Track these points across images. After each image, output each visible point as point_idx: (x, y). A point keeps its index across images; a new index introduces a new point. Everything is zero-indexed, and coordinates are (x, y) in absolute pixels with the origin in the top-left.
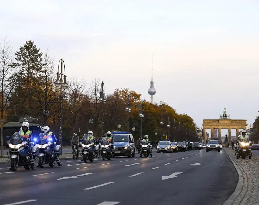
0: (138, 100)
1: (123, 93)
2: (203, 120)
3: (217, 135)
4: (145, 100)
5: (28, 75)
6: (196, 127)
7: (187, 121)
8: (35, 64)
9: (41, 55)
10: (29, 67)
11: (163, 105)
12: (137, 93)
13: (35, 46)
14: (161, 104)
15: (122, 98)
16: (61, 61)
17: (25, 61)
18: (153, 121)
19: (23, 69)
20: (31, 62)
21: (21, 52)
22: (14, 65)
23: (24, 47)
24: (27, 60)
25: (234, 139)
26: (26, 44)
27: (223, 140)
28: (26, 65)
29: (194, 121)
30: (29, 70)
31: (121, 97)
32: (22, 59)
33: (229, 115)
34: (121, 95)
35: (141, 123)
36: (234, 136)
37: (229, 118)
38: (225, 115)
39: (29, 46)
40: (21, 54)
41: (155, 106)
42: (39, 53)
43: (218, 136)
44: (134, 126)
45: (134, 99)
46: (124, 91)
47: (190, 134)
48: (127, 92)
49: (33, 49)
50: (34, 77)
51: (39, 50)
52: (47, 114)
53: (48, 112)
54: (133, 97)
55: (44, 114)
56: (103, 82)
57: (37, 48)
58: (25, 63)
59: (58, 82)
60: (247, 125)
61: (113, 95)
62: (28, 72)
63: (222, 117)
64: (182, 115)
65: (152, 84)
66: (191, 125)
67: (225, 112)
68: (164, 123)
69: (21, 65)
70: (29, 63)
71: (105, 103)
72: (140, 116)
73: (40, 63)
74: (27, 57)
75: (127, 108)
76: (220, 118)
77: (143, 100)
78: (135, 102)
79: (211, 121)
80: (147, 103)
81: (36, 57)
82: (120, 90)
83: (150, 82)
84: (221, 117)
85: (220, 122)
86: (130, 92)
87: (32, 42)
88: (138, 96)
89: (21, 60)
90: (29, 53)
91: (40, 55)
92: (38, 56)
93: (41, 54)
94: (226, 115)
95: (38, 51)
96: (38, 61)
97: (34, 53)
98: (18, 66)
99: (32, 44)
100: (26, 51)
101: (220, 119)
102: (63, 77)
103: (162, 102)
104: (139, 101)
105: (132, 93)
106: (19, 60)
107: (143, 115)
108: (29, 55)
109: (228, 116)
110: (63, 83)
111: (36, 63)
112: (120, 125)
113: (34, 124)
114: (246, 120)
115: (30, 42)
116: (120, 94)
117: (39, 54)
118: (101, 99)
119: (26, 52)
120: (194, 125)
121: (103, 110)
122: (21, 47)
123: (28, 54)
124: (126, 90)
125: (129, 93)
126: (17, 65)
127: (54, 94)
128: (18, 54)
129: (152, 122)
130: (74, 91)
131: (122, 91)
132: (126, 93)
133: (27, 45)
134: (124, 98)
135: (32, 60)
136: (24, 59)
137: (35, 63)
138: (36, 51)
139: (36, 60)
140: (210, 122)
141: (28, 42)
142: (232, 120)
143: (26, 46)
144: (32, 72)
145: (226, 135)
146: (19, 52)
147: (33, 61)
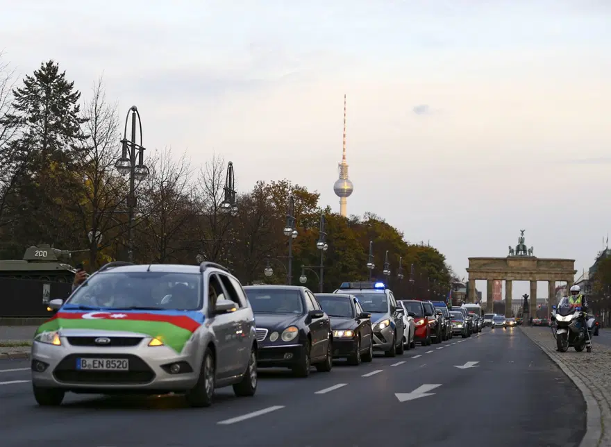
0: (312, 210)
1: (275, 191)
2: (469, 259)
3: (500, 296)
4: (328, 209)
5: (45, 145)
6: (452, 275)
7: (430, 260)
8: (62, 118)
9: (77, 98)
10: (47, 125)
11: (373, 221)
12: (310, 191)
13: (63, 75)
14: (368, 220)
15: (273, 204)
16: (132, 112)
17: (39, 112)
18: (347, 259)
19: (32, 132)
20: (52, 113)
21: (27, 90)
22: (11, 121)
23: (35, 78)
24: (42, 108)
25: (544, 305)
26: (40, 69)
27: (516, 309)
28: (41, 122)
29: (447, 262)
30: (46, 134)
31: (271, 201)
32: (31, 107)
33: (532, 248)
34: (270, 197)
35: (322, 266)
36: (543, 299)
37: (531, 255)
38: (521, 248)
39: (49, 74)
40: (28, 94)
41: (353, 224)
42: (73, 92)
43: (503, 298)
44: (303, 272)
45: (301, 205)
46: (277, 185)
47: (437, 293)
48: (286, 189)
49: (57, 81)
50: (60, 151)
51: (72, 84)
52: (98, 241)
53: (99, 236)
54: (300, 202)
55: (91, 241)
56: (231, 164)
57: (68, 79)
58: (38, 115)
59: (126, 164)
60: (575, 272)
61: (250, 196)
62: (45, 138)
63: (515, 253)
64: (417, 246)
65: (343, 169)
66: (438, 269)
67: (522, 240)
68: (376, 266)
69: (28, 122)
70: (46, 117)
71: (235, 214)
72: (319, 248)
73: (75, 117)
74: (43, 102)
75: (287, 228)
76: (511, 254)
77: (324, 208)
78: (303, 213)
79: (489, 262)
80: (333, 215)
81: (64, 103)
82: (268, 183)
83: (340, 165)
84: (511, 251)
85: (511, 263)
86: (292, 189)
87: (54, 64)
88: (312, 199)
89: (28, 110)
90: (48, 91)
91: (74, 98)
92: (70, 100)
93: (77, 95)
94: (524, 247)
95: (70, 87)
96: (68, 112)
97: (60, 92)
98: (21, 122)
99: (56, 69)
100: (39, 88)
101: (509, 257)
102: (137, 151)
103: (369, 214)
104: (314, 211)
105: (297, 193)
106: (22, 108)
107: (326, 245)
108: (47, 98)
109: (529, 251)
110: (137, 166)
111: (63, 116)
112: (271, 270)
113: (61, 265)
114: (573, 261)
115: (50, 64)
116: (268, 195)
117: (71, 94)
118: (227, 205)
119: (39, 90)
120: (446, 271)
121: (233, 231)
122: (29, 78)
123: (44, 95)
124: (284, 185)
125: (290, 192)
126: (16, 122)
127: (116, 192)
128: (21, 94)
129: (345, 263)
130: (162, 185)
131: (272, 185)
132: (283, 190)
133: (43, 72)
134: (277, 203)
135: (54, 108)
136: (36, 107)
137: (61, 116)
138: (65, 87)
139: (64, 108)
140: (484, 265)
141: (45, 66)
142: (539, 260)
143: (39, 75)
144: (55, 138)
145: (526, 297)
146: (22, 89)
147: (57, 113)
